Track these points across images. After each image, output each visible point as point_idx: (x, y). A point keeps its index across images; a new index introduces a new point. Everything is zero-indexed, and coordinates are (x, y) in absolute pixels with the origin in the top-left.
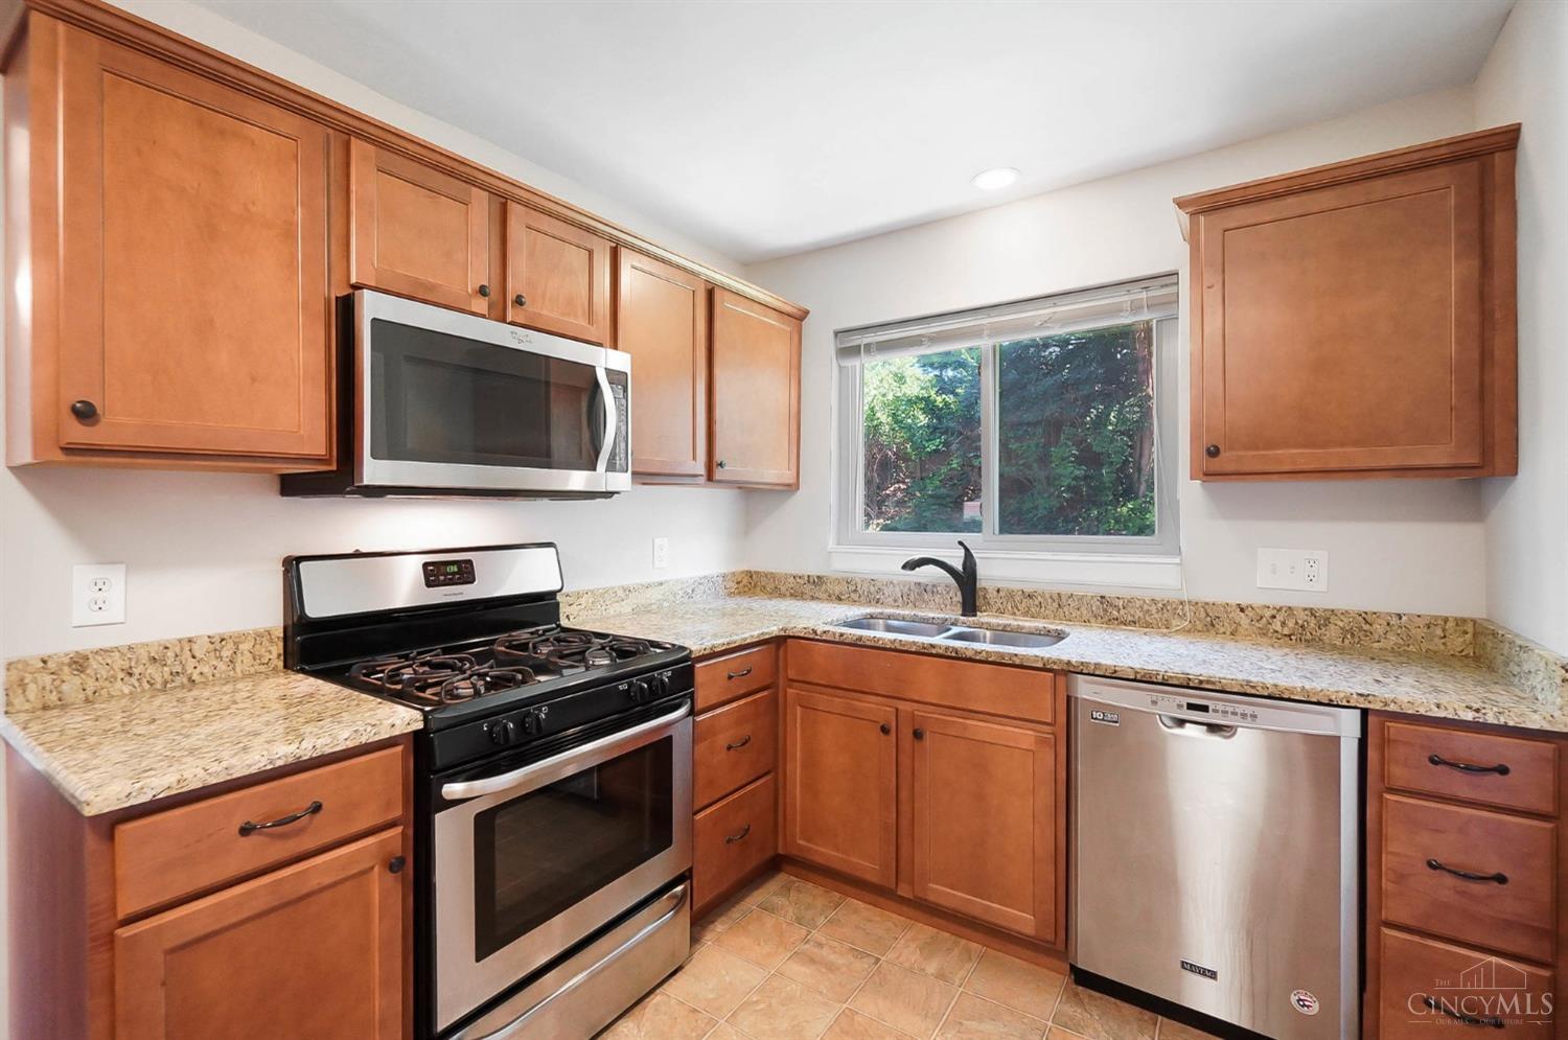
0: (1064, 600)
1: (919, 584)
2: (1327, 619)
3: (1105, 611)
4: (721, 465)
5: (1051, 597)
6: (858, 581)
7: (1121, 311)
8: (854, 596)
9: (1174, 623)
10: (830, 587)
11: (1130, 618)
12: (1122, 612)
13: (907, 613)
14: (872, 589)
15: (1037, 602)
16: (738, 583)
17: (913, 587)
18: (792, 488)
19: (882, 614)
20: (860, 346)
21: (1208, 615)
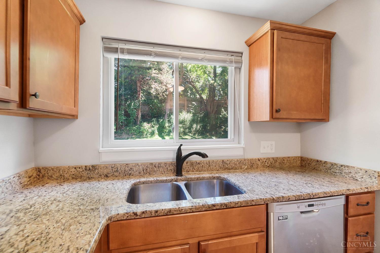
0: (211, 164)
1: (152, 164)
2: (276, 160)
3: (224, 166)
4: (35, 95)
5: (206, 163)
6: (118, 165)
7: (227, 61)
8: (115, 174)
9: (243, 167)
10: (101, 171)
11: (231, 167)
12: (229, 165)
13: (153, 179)
14: (127, 169)
15: (201, 166)
16: (30, 177)
17: (149, 166)
18: (74, 117)
19: (140, 182)
20: (117, 48)
21: (251, 163)
